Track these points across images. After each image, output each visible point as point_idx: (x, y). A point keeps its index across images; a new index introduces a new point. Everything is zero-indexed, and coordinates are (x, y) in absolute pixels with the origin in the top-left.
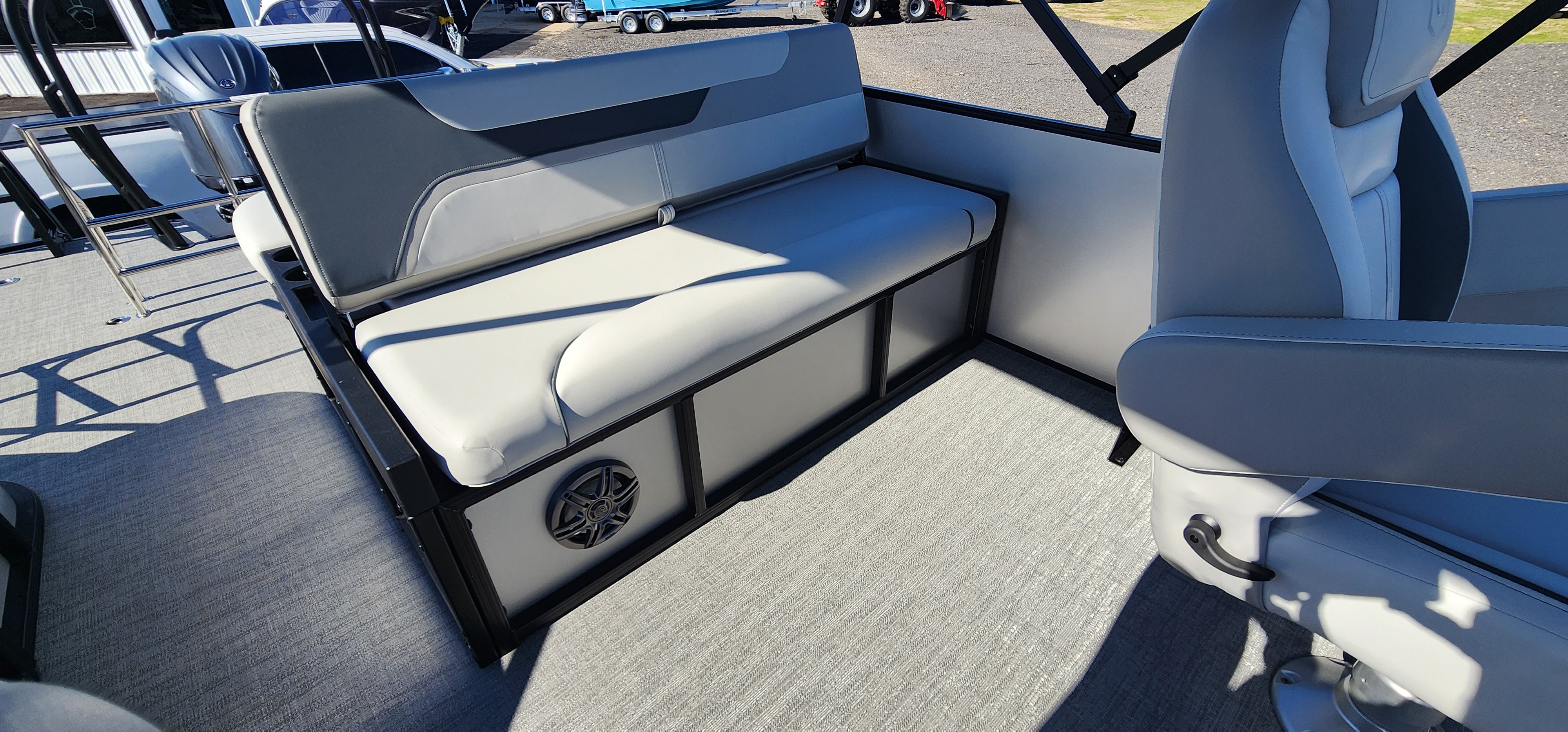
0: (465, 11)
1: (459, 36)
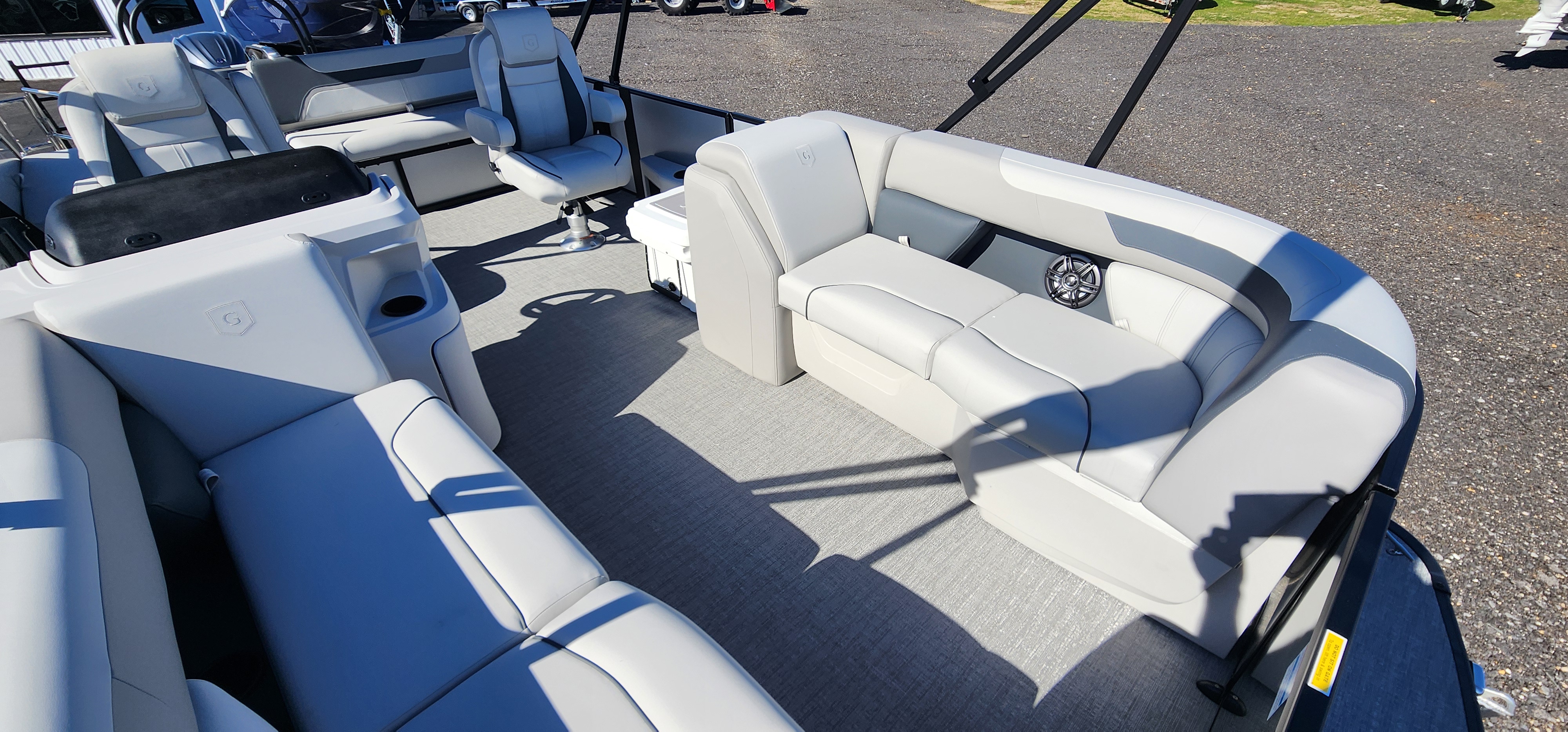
0: (400, 4)
1: (396, 25)
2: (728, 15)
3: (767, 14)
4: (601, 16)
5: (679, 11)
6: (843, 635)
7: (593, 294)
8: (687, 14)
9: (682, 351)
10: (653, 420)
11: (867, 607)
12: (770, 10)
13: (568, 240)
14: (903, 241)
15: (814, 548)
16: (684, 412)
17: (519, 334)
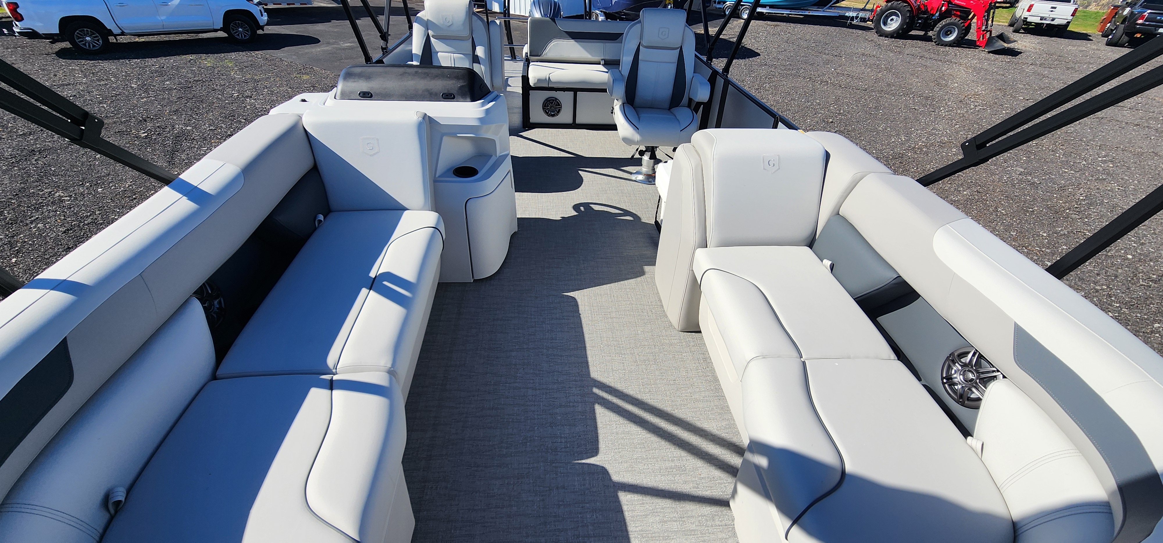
2: (934, 44)
3: (974, 50)
4: (823, 27)
5: (889, 34)
6: (555, 521)
7: (622, 212)
8: (895, 38)
9: (642, 273)
10: (581, 308)
11: (588, 517)
12: (980, 47)
13: (638, 173)
14: (826, 265)
15: (595, 451)
16: (603, 314)
17: (561, 218)
